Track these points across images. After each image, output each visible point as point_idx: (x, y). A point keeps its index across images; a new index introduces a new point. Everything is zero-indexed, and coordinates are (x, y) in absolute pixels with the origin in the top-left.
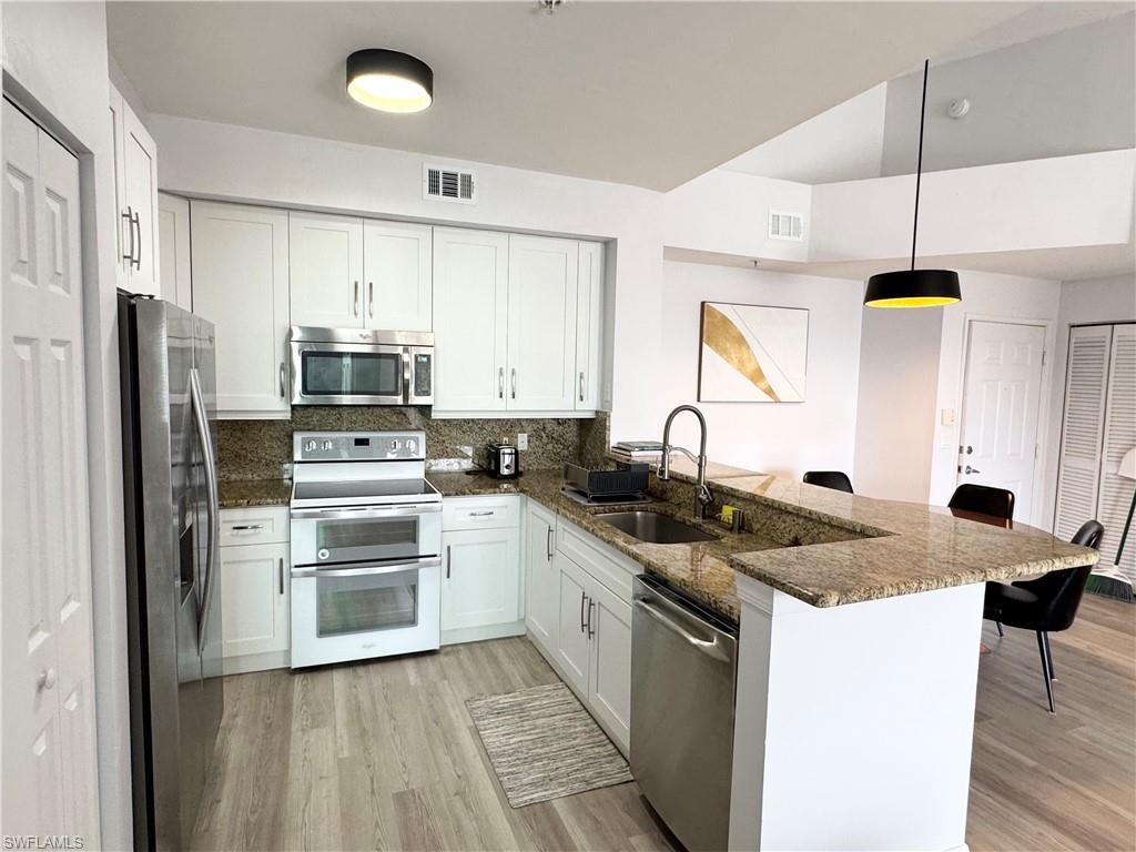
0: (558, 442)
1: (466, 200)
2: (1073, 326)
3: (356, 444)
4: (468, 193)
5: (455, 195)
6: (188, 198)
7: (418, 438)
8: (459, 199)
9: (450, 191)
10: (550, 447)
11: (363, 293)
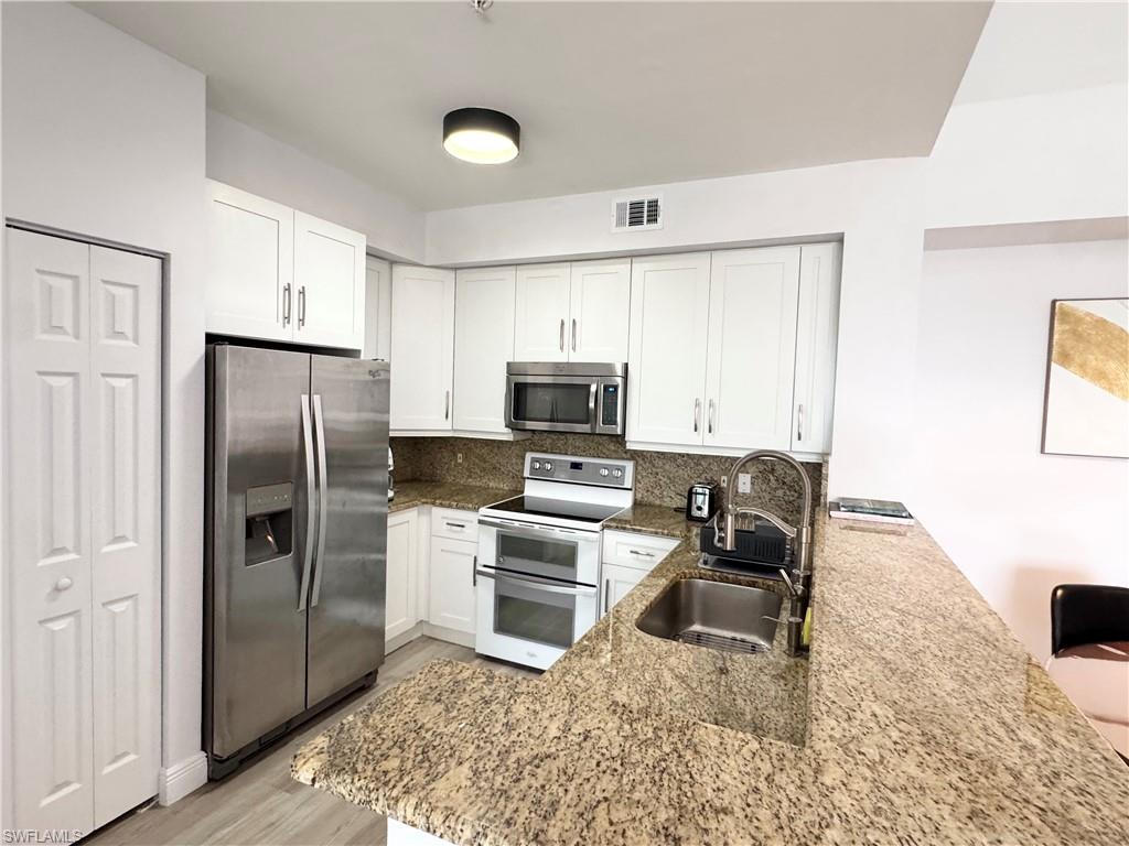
0: (791, 488)
1: (651, 226)
3: (572, 467)
4: (653, 218)
5: (641, 223)
6: (456, 268)
7: (624, 467)
8: (646, 226)
9: (635, 220)
10: (780, 493)
11: (568, 330)
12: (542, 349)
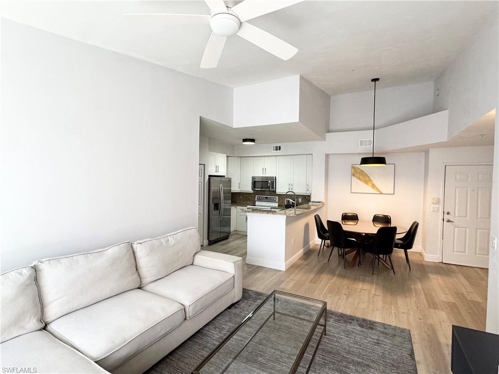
3: (266, 198)
4: (280, 149)
5: (277, 150)
6: (241, 157)
7: (276, 198)
11: (264, 170)
12: (259, 174)
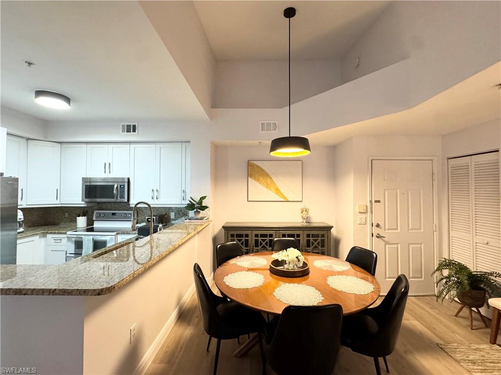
1: (134, 133)
2: (450, 159)
3: (112, 215)
4: (134, 131)
5: (130, 132)
6: (60, 143)
7: (130, 213)
8: (132, 133)
9: (128, 131)
11: (107, 167)
